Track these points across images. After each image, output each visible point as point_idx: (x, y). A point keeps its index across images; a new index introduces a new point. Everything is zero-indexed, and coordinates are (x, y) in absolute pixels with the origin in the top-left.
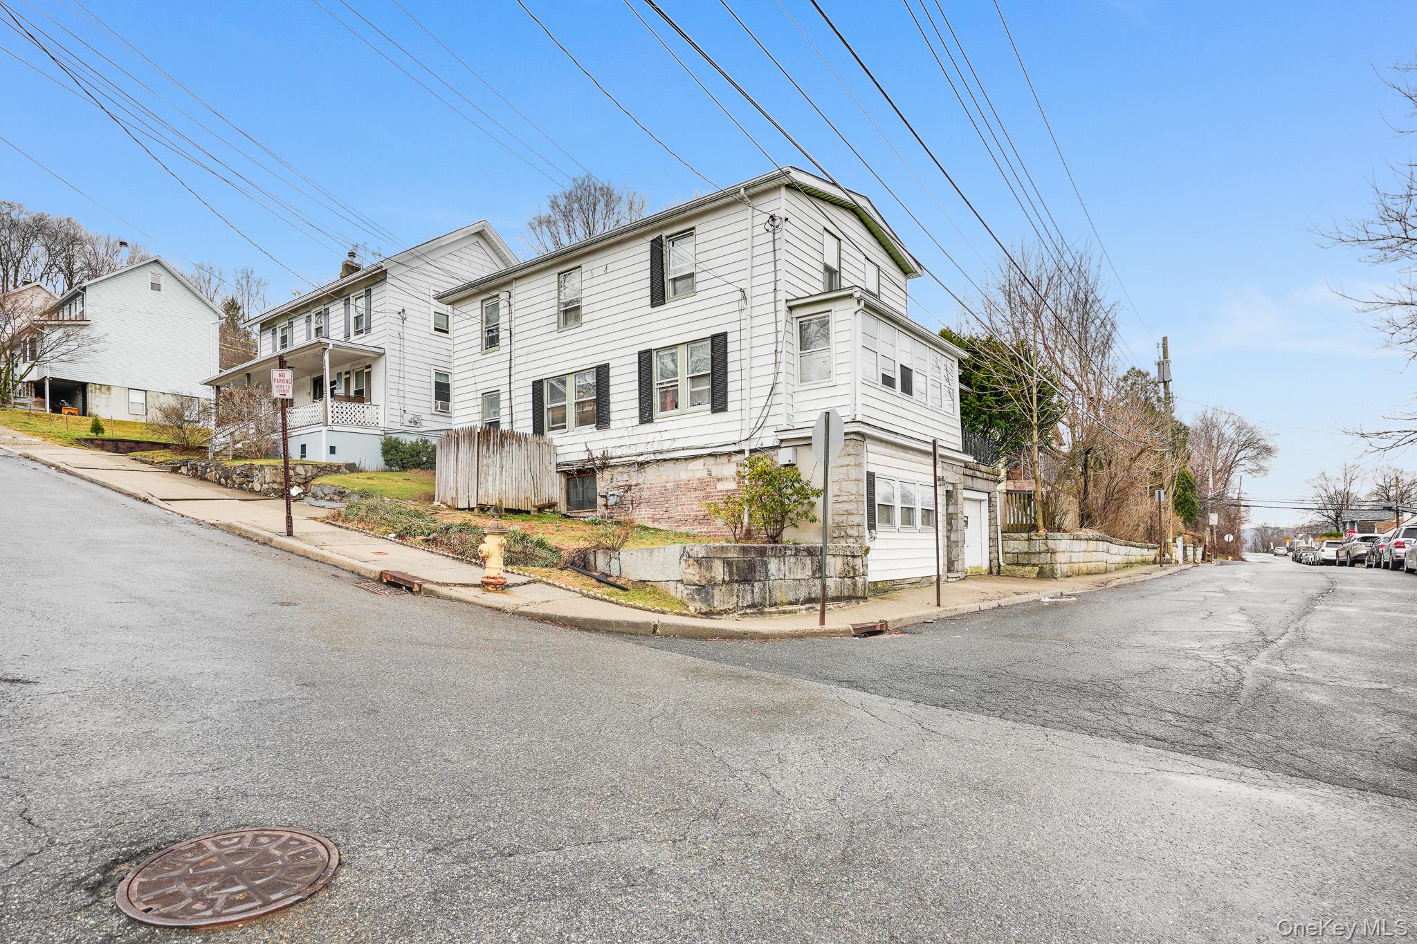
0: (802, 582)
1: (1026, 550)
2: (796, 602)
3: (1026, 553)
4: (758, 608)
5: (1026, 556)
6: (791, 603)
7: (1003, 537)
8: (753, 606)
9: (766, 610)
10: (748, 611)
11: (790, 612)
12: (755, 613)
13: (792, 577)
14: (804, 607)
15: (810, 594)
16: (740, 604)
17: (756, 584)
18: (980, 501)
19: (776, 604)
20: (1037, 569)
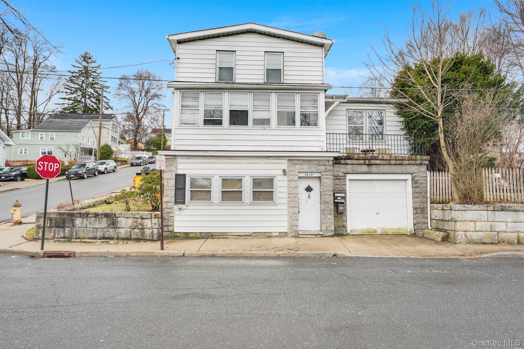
0: (99, 229)
1: (441, 218)
2: (95, 238)
3: (442, 220)
4: (68, 239)
5: (442, 223)
6: (90, 238)
7: (431, 207)
8: (64, 237)
9: (73, 240)
10: (61, 240)
11: (89, 242)
12: (64, 241)
13: (92, 226)
14: (100, 241)
15: (104, 235)
16: (56, 236)
17: (67, 229)
18: (406, 180)
19: (79, 238)
20: (442, 234)
